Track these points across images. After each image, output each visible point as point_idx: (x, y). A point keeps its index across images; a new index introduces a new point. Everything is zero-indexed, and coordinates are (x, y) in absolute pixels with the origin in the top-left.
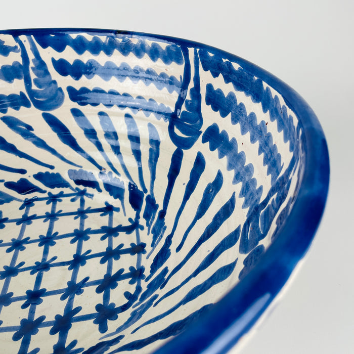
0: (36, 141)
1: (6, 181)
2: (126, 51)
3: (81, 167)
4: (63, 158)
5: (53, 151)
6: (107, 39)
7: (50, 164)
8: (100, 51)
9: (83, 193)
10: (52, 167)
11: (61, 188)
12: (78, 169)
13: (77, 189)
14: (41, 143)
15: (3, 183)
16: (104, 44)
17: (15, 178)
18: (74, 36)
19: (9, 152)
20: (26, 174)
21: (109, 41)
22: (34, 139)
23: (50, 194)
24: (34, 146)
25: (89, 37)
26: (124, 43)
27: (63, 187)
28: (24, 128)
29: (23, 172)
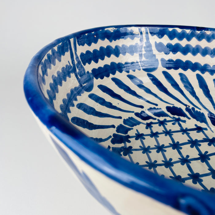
0: (146, 89)
1: (135, 112)
2: (201, 38)
3: (173, 105)
4: (161, 100)
5: (156, 96)
6: (190, 31)
7: (155, 103)
8: (184, 38)
9: (178, 120)
10: (157, 105)
11: (164, 117)
12: (172, 106)
13: (174, 117)
14: (148, 91)
15: (134, 113)
16: (188, 34)
17: (139, 110)
18: (170, 29)
19: (134, 96)
20: (143, 109)
21: (191, 33)
22: (144, 88)
23: (158, 120)
24: (145, 93)
25: (179, 30)
26: (201, 34)
27: (165, 116)
28: (139, 82)
29: (142, 107)
